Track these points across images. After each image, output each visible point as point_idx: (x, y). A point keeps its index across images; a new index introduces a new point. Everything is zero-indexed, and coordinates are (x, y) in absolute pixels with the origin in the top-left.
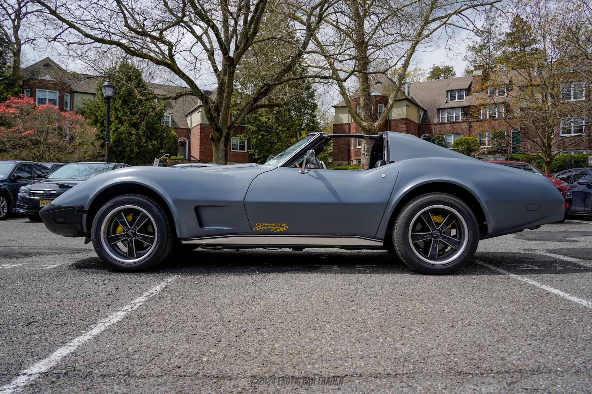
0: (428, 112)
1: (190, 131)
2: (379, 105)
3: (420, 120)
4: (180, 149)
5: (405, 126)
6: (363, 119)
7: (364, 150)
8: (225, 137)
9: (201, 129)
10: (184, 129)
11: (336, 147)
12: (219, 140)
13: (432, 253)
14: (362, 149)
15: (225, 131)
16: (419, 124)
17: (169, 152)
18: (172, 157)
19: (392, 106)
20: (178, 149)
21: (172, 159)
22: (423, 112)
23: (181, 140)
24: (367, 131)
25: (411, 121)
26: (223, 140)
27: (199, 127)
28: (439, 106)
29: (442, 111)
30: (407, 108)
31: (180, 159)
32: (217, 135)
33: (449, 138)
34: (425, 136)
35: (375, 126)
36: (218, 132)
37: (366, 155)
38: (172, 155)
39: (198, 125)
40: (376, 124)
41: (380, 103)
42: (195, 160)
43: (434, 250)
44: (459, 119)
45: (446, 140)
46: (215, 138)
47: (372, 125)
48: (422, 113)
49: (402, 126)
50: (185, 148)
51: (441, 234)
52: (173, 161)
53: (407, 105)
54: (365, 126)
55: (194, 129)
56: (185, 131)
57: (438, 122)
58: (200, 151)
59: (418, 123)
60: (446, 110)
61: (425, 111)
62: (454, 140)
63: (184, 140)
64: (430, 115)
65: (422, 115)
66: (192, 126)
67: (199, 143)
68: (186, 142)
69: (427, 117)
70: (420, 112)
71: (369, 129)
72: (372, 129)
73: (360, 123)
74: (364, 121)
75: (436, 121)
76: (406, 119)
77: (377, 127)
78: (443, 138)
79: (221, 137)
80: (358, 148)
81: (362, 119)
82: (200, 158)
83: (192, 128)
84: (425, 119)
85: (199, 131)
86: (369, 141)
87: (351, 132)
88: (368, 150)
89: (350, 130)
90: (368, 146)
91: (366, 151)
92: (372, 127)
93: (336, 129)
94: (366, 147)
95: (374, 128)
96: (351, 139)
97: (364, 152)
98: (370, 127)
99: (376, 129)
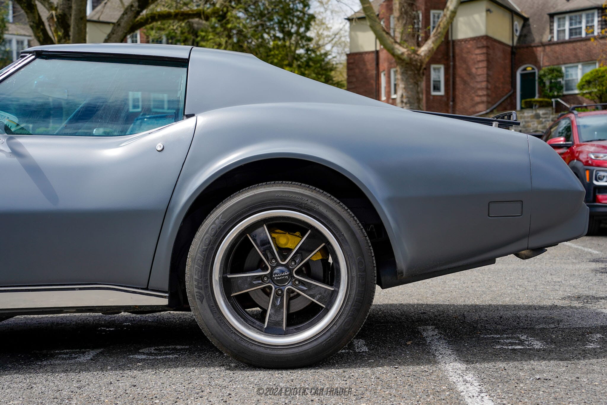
0: (531, 20)
2: (432, 12)
3: (516, 39)
5: (484, 50)
6: (398, 40)
7: (402, 102)
13: (273, 318)
14: (398, 100)
16: (512, 47)
19: (454, 13)
22: (522, 22)
24: (407, 64)
25: (495, 41)
28: (554, 8)
29: (559, 19)
30: (487, 15)
33: (572, 71)
34: (525, 69)
35: (422, 54)
40: (423, 50)
41: (435, 8)
43: (276, 311)
44: (593, 33)
45: (567, 76)
47: (415, 52)
48: (518, 24)
49: (478, 51)
51: (291, 275)
53: (488, 11)
54: (403, 54)
57: (550, 40)
59: (510, 43)
60: (567, 17)
61: (525, 20)
62: (583, 73)
64: (534, 26)
65: (519, 29)
69: (530, 32)
70: (516, 23)
71: (411, 59)
72: (416, 61)
73: (393, 49)
74: (400, 44)
75: (546, 38)
76: (487, 38)
77: (425, 55)
78: (560, 71)
80: (392, 99)
81: (396, 42)
84: (525, 36)
86: (411, 84)
87: (381, 68)
88: (409, 101)
89: (377, 64)
90: (410, 93)
91: (406, 103)
92: (416, 57)
93: (352, 63)
94: (404, 95)
95: (420, 58)
96: (380, 81)
97: (402, 104)
98: (413, 56)
99: (425, 59)
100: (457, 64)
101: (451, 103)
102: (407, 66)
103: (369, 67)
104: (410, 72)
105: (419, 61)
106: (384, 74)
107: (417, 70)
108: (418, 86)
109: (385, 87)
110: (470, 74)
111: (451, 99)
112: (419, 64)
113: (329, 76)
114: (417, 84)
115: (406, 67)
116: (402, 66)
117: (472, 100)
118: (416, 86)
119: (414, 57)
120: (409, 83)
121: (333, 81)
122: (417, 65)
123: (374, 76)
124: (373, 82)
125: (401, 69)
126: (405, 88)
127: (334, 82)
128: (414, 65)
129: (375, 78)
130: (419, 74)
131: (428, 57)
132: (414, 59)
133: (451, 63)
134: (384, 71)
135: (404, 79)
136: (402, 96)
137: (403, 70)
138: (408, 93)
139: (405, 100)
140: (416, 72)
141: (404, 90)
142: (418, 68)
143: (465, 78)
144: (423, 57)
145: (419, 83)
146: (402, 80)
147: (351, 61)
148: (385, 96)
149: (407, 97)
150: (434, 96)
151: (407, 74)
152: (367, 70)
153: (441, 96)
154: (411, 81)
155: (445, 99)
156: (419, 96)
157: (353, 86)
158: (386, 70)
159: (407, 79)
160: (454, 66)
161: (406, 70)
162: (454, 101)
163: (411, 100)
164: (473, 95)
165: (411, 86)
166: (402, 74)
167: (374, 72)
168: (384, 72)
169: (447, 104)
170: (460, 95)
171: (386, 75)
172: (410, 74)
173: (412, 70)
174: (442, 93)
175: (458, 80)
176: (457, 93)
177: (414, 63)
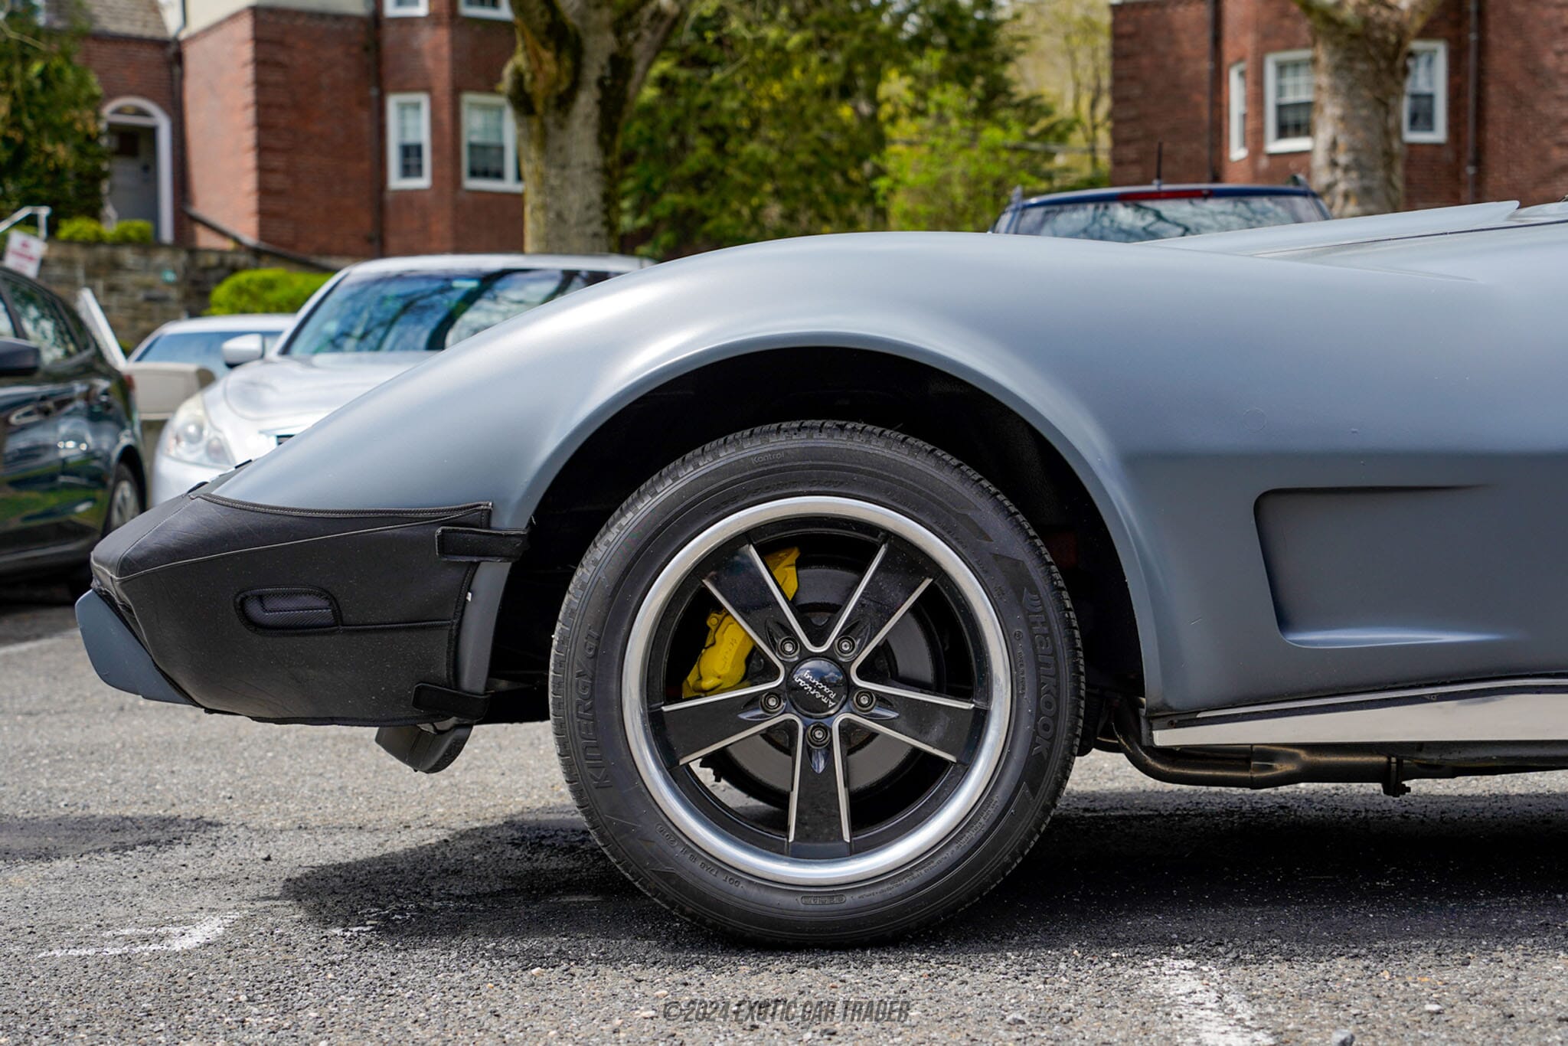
1: (178, 58)
4: (121, 173)
7: (1334, 164)
8: (600, 82)
9: (258, 41)
10: (140, 41)
11: (1130, 153)
12: (564, 102)
14: (1320, 159)
15: (600, 47)
17: (43, 193)
18: (67, 229)
20: (106, 175)
21: (70, 241)
23: (119, 111)
24: (1354, 36)
26: (586, 102)
27: (244, 28)
31: (124, 241)
32: (551, 68)
36: (559, 50)
37: (1346, 196)
38: (69, 216)
39: (234, 17)
42: (229, 245)
46: (538, 89)
50: (150, 169)
52: (79, 255)
55: (209, 42)
56: (146, 54)
58: (264, 191)
63: (141, 112)
66: (197, 23)
67: (249, 137)
68: (152, 132)
71: (1367, 21)
72: (1383, 27)
79: (576, 85)
80: (1272, 156)
82: (263, 232)
83: (193, 38)
85: (247, 52)
86: (1365, 106)
87: (1229, 51)
88: (1356, 160)
89: (1217, 40)
90: (1361, 134)
91: (1347, 169)
92: (1385, 13)
93: (1130, 36)
94: (1342, 141)
95: (1396, 16)
96: (1225, 96)
97: (1332, 172)
98: (1372, 10)
99: (1411, 20)
100: (1493, 38)
101: (1471, 170)
102: (1355, 44)
103: (1187, 48)
104: (1361, 66)
105: (1392, 26)
106: (1242, 74)
107: (1386, 57)
108: (1388, 113)
109: (1245, 117)
110: (1535, 72)
111: (1470, 155)
112: (1393, 38)
113: (999, 78)
114: (1385, 104)
115: (1350, 49)
116: (1337, 45)
117: (1543, 158)
118: (1382, 110)
119: (1378, 14)
120: (1358, 102)
121: (1011, 95)
122: (1385, 40)
123: (1206, 78)
124: (1203, 100)
125: (1332, 54)
126: (1342, 119)
127: (1016, 100)
128: (1375, 43)
129: (1206, 87)
130: (1392, 72)
131: (1422, 13)
132: (1378, 20)
133: (1473, 37)
134: (1241, 60)
135: (1343, 88)
136: (1334, 145)
137: (1337, 57)
138: (1353, 133)
139: (1343, 159)
140: (1383, 64)
141: (1341, 126)
142: (1390, 50)
143: (1520, 86)
144: (1407, 15)
145: (1392, 101)
146: (1335, 90)
147: (1127, 28)
148: (1244, 144)
149: (1352, 149)
150: (1412, 146)
151: (1351, 70)
152: (1180, 59)
153: (1436, 146)
154: (1365, 93)
155: (1449, 155)
156: (1390, 145)
157: (1133, 113)
158: (1250, 57)
159: (1351, 88)
160: (1482, 46)
161: (1351, 60)
162: (1478, 162)
163: (1364, 159)
164: (1546, 142)
165: (1364, 112)
166: (1337, 69)
167: (1207, 65)
168: (1242, 66)
169: (1455, 173)
170: (1502, 143)
171: (1250, 77)
172: (1364, 73)
173: (1368, 58)
174: (1439, 134)
175: (1493, 91)
176: (1490, 135)
177: (1378, 34)
